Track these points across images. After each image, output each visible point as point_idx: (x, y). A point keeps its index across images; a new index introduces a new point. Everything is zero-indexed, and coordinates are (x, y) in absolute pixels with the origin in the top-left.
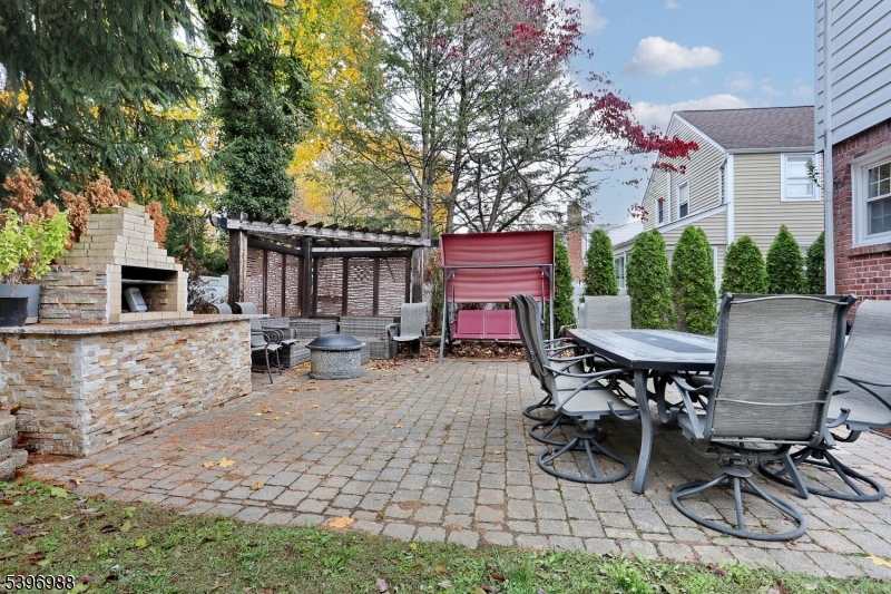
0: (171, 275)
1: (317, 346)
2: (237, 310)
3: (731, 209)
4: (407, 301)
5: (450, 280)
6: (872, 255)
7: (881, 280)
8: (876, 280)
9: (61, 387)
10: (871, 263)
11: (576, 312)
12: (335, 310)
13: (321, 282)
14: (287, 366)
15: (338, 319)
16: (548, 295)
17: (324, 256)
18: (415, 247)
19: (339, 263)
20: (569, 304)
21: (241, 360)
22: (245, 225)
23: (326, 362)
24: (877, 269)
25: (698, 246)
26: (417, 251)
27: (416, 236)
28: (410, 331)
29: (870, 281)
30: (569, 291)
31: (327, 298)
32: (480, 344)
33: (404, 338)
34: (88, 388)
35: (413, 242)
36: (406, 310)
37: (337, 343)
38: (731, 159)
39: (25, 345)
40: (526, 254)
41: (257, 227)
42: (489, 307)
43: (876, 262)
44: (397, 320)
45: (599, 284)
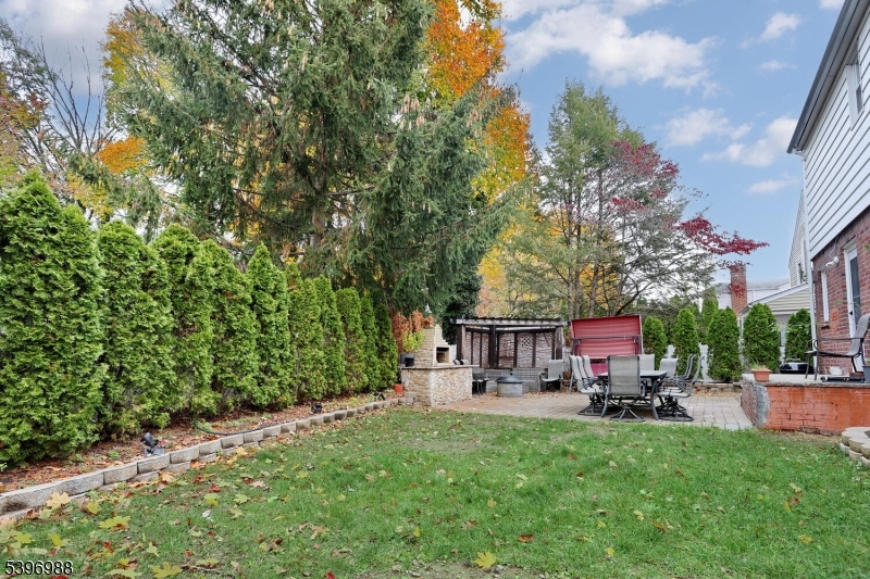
0: (447, 349)
1: (500, 381)
2: (462, 363)
4: (553, 358)
5: (577, 346)
9: (424, 385)
12: (509, 364)
13: (501, 348)
14: (484, 391)
15: (511, 370)
17: (503, 332)
18: (557, 327)
19: (512, 336)
21: (469, 385)
22: (464, 322)
23: (505, 388)
26: (559, 329)
27: (558, 320)
28: (553, 376)
31: (505, 357)
33: (550, 380)
34: (433, 385)
35: (556, 324)
37: (511, 379)
39: (414, 372)
40: (624, 329)
41: (470, 322)
44: (546, 369)
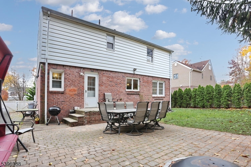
6: (57, 93)
7: (60, 99)
8: (58, 99)
10: (57, 95)
24: (59, 96)
29: (57, 99)
43: (58, 95)
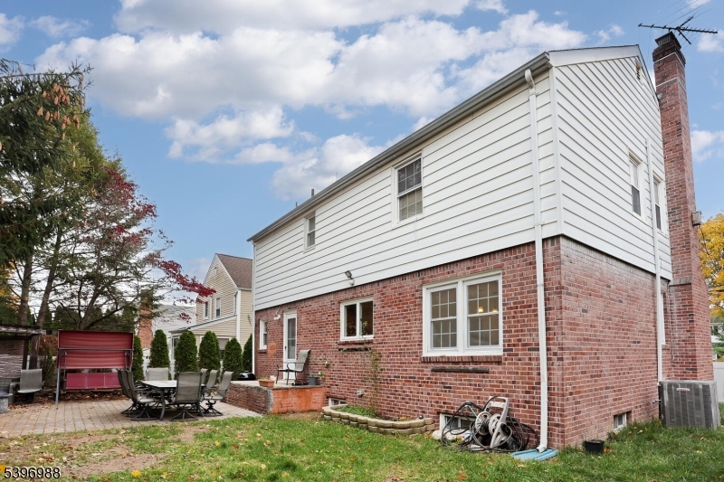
3: (238, 318)
11: (145, 374)
16: (129, 365)
18: (34, 335)
20: (141, 369)
25: (212, 341)
26: (36, 337)
28: (27, 387)
30: (141, 362)
32: (81, 392)
33: (26, 391)
35: (33, 332)
36: (24, 374)
38: (239, 292)
40: (115, 343)
42: (86, 371)
44: (18, 380)
45: (159, 360)
